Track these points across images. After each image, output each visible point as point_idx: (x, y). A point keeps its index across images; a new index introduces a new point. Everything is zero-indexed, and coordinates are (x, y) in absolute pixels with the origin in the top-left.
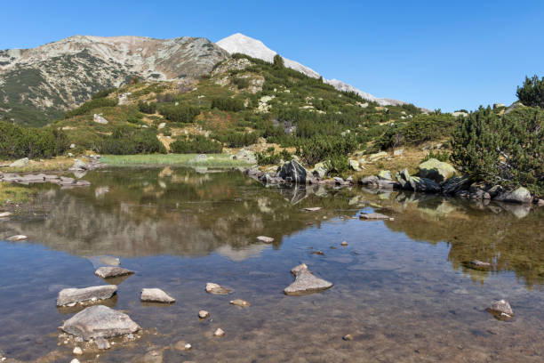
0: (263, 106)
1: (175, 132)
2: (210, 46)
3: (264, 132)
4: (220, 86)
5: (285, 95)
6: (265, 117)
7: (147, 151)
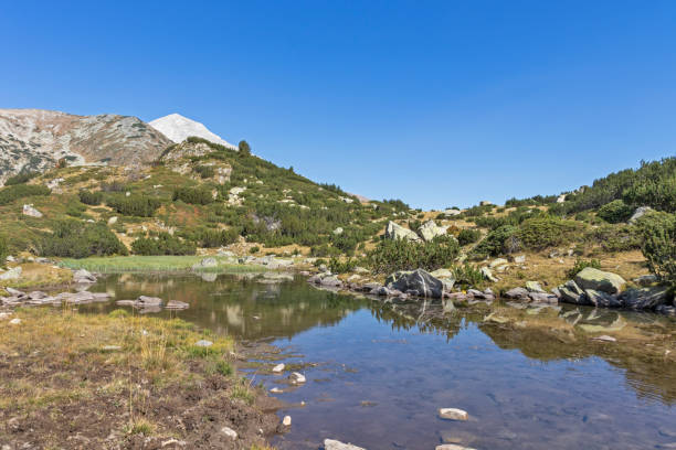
0: (235, 197)
1: (131, 228)
2: (142, 126)
3: (242, 228)
4: (178, 174)
5: (258, 187)
6: (240, 212)
7: (104, 252)
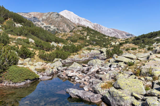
0: (88, 38)
2: (58, 15)
3: (90, 43)
4: (78, 34)
5: (92, 36)
